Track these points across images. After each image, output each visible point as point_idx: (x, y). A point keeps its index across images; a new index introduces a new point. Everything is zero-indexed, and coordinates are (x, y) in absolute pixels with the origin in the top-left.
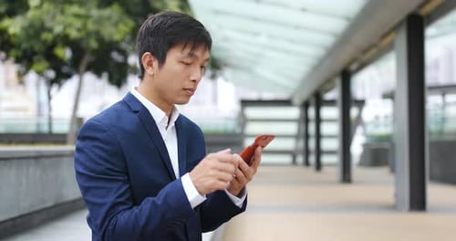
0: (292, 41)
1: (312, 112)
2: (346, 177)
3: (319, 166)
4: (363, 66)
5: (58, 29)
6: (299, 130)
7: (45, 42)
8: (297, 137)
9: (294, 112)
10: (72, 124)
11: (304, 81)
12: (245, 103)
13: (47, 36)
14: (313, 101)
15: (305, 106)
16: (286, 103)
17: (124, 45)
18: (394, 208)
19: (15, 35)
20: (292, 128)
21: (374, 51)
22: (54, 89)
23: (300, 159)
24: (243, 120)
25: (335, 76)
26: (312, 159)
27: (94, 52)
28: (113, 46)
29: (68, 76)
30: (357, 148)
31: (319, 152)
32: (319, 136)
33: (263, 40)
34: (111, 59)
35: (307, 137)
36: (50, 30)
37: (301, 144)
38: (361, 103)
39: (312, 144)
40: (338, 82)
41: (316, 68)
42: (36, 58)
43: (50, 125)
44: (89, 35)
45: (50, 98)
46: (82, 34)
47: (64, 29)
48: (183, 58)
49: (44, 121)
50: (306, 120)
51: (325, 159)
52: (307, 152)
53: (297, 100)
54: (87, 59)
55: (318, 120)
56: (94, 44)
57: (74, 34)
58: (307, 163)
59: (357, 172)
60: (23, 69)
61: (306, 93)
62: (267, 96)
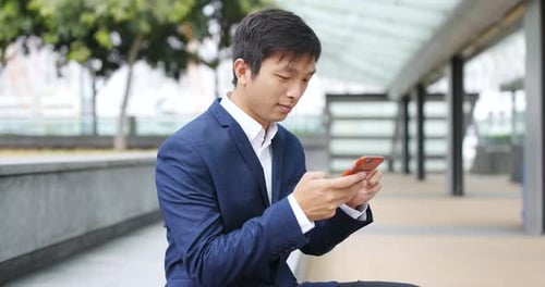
0: (390, 21)
1: (413, 108)
2: (457, 188)
3: (422, 174)
4: (478, 51)
5: (101, 9)
6: (397, 130)
7: (85, 25)
8: (394, 139)
9: (390, 109)
10: (121, 124)
11: (405, 71)
12: (331, 98)
13: (87, 18)
14: (414, 95)
15: (405, 100)
16: (382, 97)
17: (183, 29)
18: (521, 229)
19: (48, 17)
20: (388, 128)
21: (495, 31)
22: (100, 82)
23: (398, 165)
24: (329, 119)
25: (443, 63)
26: (413, 165)
27: (147, 37)
28: (170, 29)
29: (115, 67)
30: (469, 152)
31: (422, 157)
32: (421, 138)
33: (352, 20)
34: (168, 45)
35: (407, 138)
36: (91, 10)
37: (400, 147)
38: (474, 97)
39: (413, 147)
40: (448, 70)
41: (419, 54)
42: (74, 45)
43: (95, 124)
44: (139, 15)
45: (95, 93)
46: (131, 15)
47: (109, 8)
48: (279, 71)
49: (89, 120)
50: (406, 118)
51: (430, 165)
52: (407, 157)
53: (395, 94)
54: (139, 44)
55: (421, 118)
56: (144, 27)
57: (120, 15)
58: (407, 171)
59: (470, 182)
60: (63, 59)
61: (406, 86)
62: (357, 89)
